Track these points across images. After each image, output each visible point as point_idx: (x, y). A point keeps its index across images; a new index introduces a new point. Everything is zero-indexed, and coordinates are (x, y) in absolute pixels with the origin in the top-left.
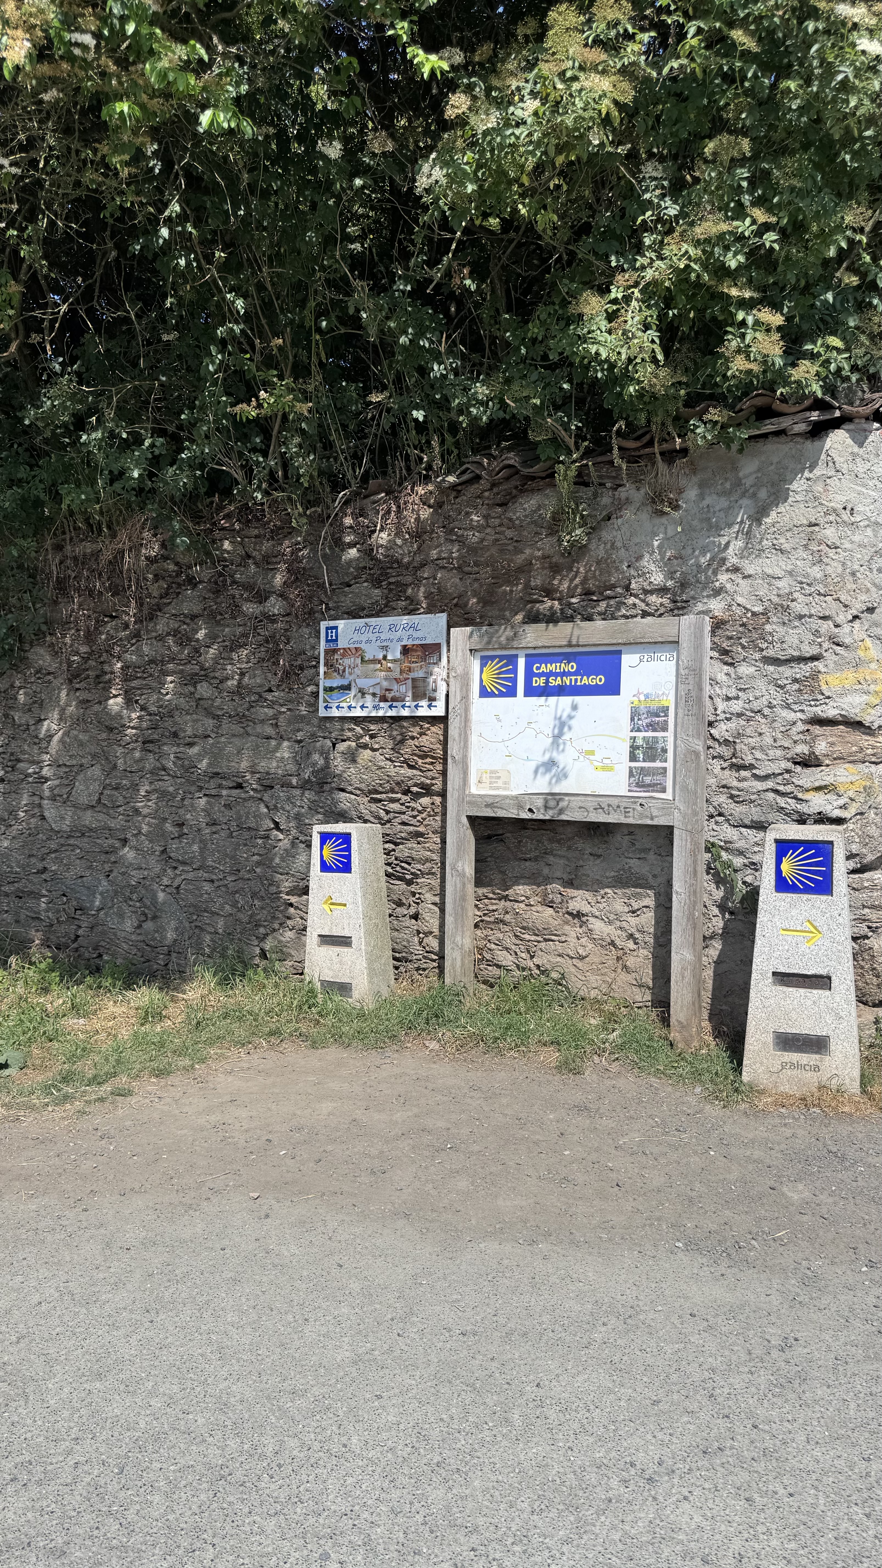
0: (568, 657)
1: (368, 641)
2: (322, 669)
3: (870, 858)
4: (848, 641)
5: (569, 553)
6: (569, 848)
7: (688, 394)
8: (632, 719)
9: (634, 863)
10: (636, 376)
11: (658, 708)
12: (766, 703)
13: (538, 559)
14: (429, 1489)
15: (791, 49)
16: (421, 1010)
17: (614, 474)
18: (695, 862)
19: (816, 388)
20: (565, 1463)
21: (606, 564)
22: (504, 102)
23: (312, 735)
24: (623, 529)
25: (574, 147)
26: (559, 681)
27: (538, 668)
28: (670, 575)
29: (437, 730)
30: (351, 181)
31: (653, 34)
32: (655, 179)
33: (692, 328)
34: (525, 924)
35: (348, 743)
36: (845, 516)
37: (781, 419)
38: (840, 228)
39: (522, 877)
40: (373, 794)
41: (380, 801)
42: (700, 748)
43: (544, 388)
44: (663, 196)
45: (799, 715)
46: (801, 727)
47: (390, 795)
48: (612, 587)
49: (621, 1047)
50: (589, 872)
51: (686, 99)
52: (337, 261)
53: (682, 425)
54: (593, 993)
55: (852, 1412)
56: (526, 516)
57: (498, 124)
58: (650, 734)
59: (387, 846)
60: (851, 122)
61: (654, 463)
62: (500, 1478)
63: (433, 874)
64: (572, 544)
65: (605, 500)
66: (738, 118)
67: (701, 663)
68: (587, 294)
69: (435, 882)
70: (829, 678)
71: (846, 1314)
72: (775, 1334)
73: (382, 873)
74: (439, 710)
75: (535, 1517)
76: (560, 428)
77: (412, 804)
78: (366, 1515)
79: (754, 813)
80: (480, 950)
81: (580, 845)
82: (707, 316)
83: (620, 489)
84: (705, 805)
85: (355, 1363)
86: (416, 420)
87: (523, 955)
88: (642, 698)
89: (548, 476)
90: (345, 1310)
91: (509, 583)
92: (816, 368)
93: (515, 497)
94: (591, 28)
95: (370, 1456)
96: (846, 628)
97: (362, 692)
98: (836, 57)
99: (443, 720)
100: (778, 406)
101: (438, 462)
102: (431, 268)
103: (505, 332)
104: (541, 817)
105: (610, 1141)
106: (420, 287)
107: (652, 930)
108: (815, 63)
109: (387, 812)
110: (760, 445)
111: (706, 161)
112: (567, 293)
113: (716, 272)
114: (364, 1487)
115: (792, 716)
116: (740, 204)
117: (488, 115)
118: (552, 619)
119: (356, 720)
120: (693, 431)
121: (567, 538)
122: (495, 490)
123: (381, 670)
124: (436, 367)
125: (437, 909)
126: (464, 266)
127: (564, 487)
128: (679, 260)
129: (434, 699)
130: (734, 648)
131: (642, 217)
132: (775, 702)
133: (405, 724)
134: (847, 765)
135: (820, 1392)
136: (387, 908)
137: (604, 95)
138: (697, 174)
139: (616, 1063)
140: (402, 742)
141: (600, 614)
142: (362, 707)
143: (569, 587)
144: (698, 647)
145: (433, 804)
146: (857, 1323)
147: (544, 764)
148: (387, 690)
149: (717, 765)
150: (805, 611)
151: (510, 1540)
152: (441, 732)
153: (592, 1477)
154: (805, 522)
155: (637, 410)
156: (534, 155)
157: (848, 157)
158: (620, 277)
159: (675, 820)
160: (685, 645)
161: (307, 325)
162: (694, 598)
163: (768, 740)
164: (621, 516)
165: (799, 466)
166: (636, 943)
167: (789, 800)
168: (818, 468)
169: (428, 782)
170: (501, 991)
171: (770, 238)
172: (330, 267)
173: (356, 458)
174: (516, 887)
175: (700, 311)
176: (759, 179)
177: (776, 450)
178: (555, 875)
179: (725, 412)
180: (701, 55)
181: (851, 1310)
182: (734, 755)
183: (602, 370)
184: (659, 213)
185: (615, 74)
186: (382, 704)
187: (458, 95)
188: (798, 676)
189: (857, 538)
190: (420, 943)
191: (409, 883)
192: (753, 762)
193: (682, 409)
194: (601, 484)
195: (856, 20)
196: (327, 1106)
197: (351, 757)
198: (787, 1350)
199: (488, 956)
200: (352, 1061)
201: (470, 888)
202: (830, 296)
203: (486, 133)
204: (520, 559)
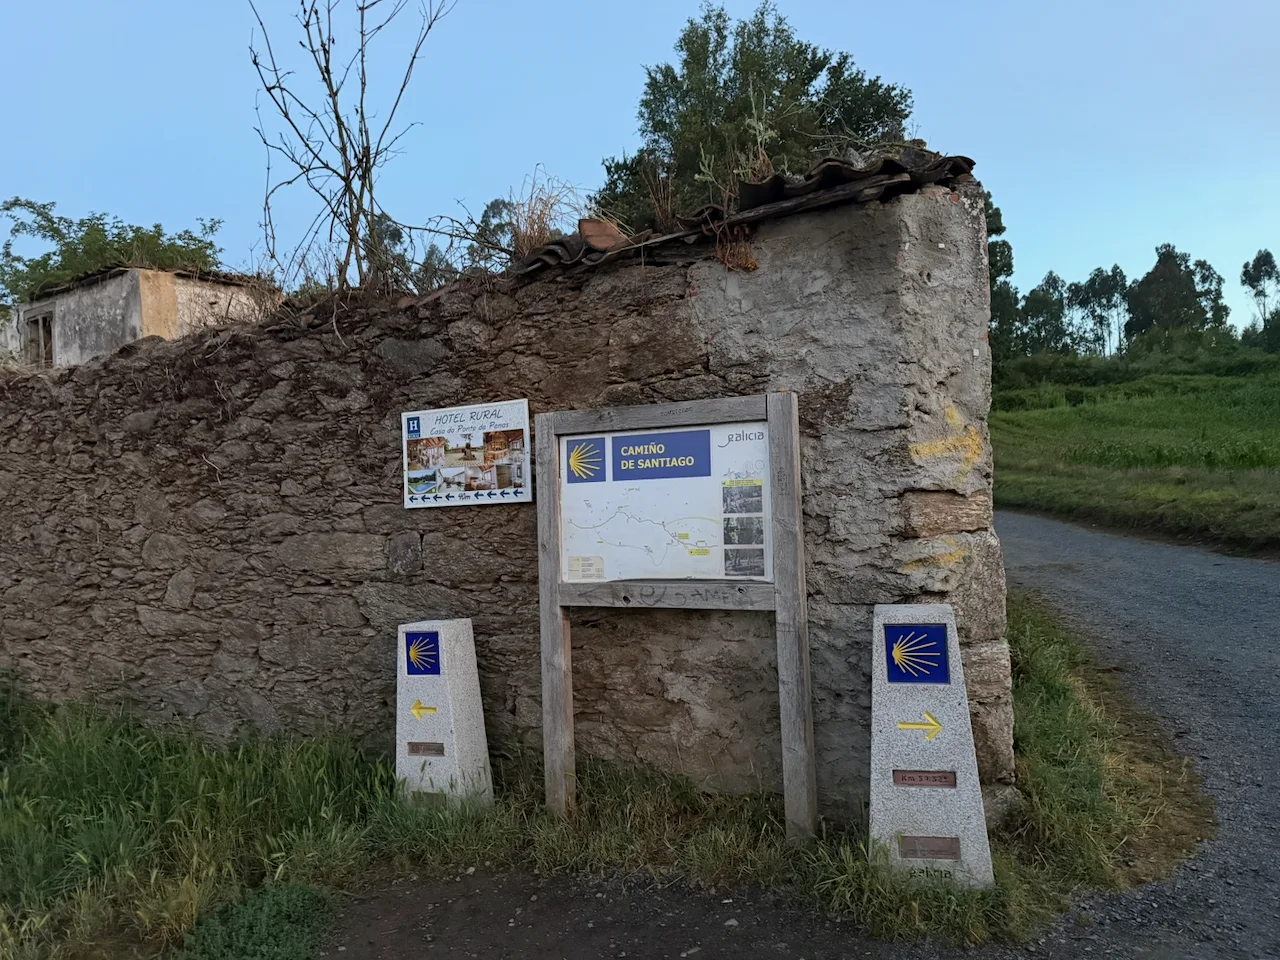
0: (656, 439)
1: (451, 431)
2: (405, 461)
4: (934, 408)
8: (725, 500)
11: (752, 487)
12: (856, 476)
13: (615, 340)
17: (684, 252)
21: (682, 342)
23: (399, 528)
24: (698, 307)
26: (647, 464)
27: (626, 451)
28: (748, 350)
29: (525, 516)
34: (626, 715)
35: (436, 534)
36: (922, 281)
37: (848, 185)
40: (463, 584)
41: (471, 591)
42: (795, 527)
45: (891, 487)
46: (893, 499)
47: (482, 585)
48: (691, 364)
56: (600, 299)
58: (744, 515)
59: (479, 638)
63: (529, 665)
65: (678, 278)
67: (792, 439)
69: (531, 674)
70: (920, 447)
74: (526, 497)
77: (504, 594)
79: (854, 590)
81: (676, 629)
83: (691, 267)
87: (626, 748)
88: (733, 477)
93: (587, 280)
96: (932, 395)
97: (448, 482)
99: (531, 506)
104: (637, 605)
109: (479, 602)
115: (884, 487)
118: (633, 400)
119: (443, 510)
122: (568, 274)
123: (466, 459)
125: (534, 706)
129: (520, 486)
130: (819, 421)
132: (865, 475)
133: (493, 512)
134: (944, 536)
140: (490, 530)
141: (681, 394)
142: (448, 497)
144: (787, 423)
145: (525, 592)
148: (472, 478)
150: (889, 380)
152: (529, 518)
154: (882, 290)
159: (777, 604)
160: (773, 422)
162: (774, 371)
163: (862, 514)
164: (695, 294)
165: (871, 233)
167: (888, 575)
168: (890, 235)
169: (519, 570)
177: (846, 218)
182: (827, 531)
186: (468, 493)
188: (887, 447)
189: (935, 304)
190: (519, 739)
191: (505, 675)
192: (848, 537)
194: (672, 263)
197: (441, 548)
201: (567, 682)
204: (597, 341)
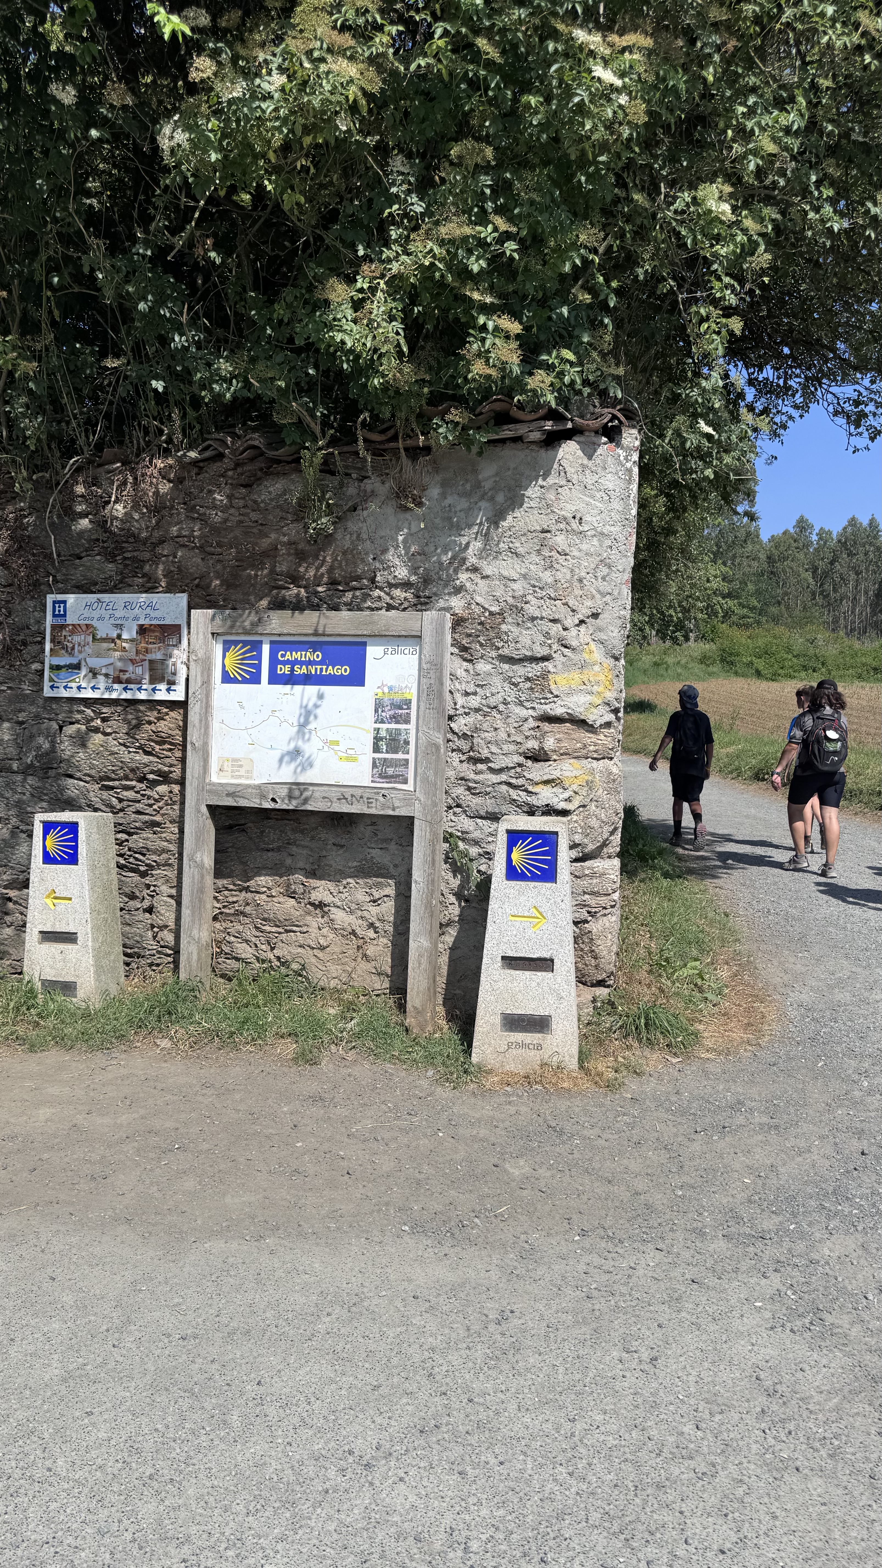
0: (315, 646)
1: (101, 618)
2: (48, 646)
3: (591, 847)
4: (574, 643)
5: (315, 541)
6: (313, 838)
7: (431, 392)
8: (376, 711)
9: (376, 853)
10: (381, 369)
11: (402, 700)
12: (501, 700)
13: (284, 544)
14: (140, 1504)
15: (532, 66)
16: (153, 1007)
17: (359, 465)
18: (433, 852)
19: (550, 398)
20: (284, 1459)
21: (351, 555)
22: (250, 73)
23: (36, 716)
24: (369, 521)
25: (322, 130)
26: (304, 670)
27: (283, 656)
28: (414, 570)
29: (176, 715)
30: (87, 130)
31: (401, 28)
32: (403, 174)
33: (436, 327)
34: (266, 916)
35: (77, 726)
36: (574, 525)
37: (518, 426)
38: (575, 247)
39: (265, 868)
40: (104, 781)
41: (112, 788)
42: (441, 741)
43: (289, 371)
44: (409, 192)
45: (531, 712)
46: (532, 723)
47: (124, 782)
48: (358, 578)
49: (358, 1036)
50: (332, 862)
51: (432, 100)
52: (70, 214)
53: (424, 421)
54: (333, 984)
55: (560, 1377)
56: (271, 500)
57: (244, 94)
58: (393, 726)
59: (119, 836)
60: (587, 145)
61: (398, 459)
62: (216, 1483)
63: (170, 865)
64: (319, 532)
65: (351, 490)
66: (482, 126)
67: (442, 657)
68: (333, 281)
69: (172, 874)
70: (558, 678)
71: (559, 1282)
72: (492, 1310)
73: (113, 865)
74: (178, 695)
75: (250, 1518)
76: (305, 413)
77: (148, 792)
78: (70, 1540)
79: (489, 805)
80: (219, 943)
81: (323, 836)
82: (450, 317)
83: (365, 481)
84: (444, 796)
85: (65, 1380)
86: (156, 390)
87: (263, 947)
88: (386, 690)
89: (293, 461)
90: (56, 1326)
91: (253, 566)
92: (550, 379)
93: (259, 479)
94: (339, 12)
95: (77, 1477)
96: (573, 632)
97: (94, 673)
98: (574, 80)
99: (182, 705)
100: (515, 412)
101: (178, 436)
102: (173, 234)
103: (251, 310)
104: (285, 807)
105: (343, 1130)
106: (161, 252)
107: (392, 919)
108: (555, 83)
109: (120, 800)
110: (498, 450)
111: (452, 164)
112: (314, 277)
113: (459, 275)
114: (68, 1511)
115: (524, 713)
116: (483, 210)
117: (233, 83)
118: (298, 606)
119: (86, 702)
120: (435, 430)
121: (314, 525)
122: (239, 470)
123: (115, 650)
124: (177, 338)
125: (173, 902)
126: (208, 236)
127: (310, 473)
128: (425, 257)
129: (174, 683)
130: (473, 646)
131: (388, 210)
132: (509, 699)
133: (142, 708)
134: (572, 761)
135: (532, 1360)
136: (118, 901)
137: (351, 81)
138: (443, 175)
139: (353, 1051)
140: (138, 726)
141: (346, 604)
142: (93, 688)
143: (315, 575)
144: (439, 643)
145: (171, 792)
146: (569, 1291)
147: (288, 753)
148: (121, 671)
149: (456, 757)
150: (537, 614)
151: (224, 1545)
152: (180, 718)
153: (310, 1470)
154: (538, 528)
155: (381, 404)
156: (281, 132)
157: (583, 179)
158: (365, 268)
159: (416, 811)
160: (427, 640)
161: (37, 278)
162: (435, 594)
163: (503, 735)
164: (366, 508)
165: (534, 474)
166: (376, 932)
167: (521, 793)
168: (551, 477)
169: (166, 769)
170: (240, 984)
171: (511, 246)
172: (63, 220)
173: (90, 424)
174: (257, 878)
175: (445, 311)
176: (501, 188)
177: (513, 456)
178: (298, 866)
179: (466, 414)
180: (447, 57)
181: (564, 1278)
182: (472, 749)
183: (348, 361)
184: (405, 209)
185: (363, 62)
186: (116, 686)
187: (203, 58)
188: (530, 675)
189: (584, 547)
190: (154, 937)
191: (143, 875)
192: (489, 755)
193: (425, 407)
194: (347, 474)
195: (592, 47)
196: (44, 1112)
197: (82, 741)
198: (503, 1323)
199: (226, 949)
200: (74, 1064)
201: (209, 879)
202: (565, 311)
203: (230, 102)
204: (265, 543)
